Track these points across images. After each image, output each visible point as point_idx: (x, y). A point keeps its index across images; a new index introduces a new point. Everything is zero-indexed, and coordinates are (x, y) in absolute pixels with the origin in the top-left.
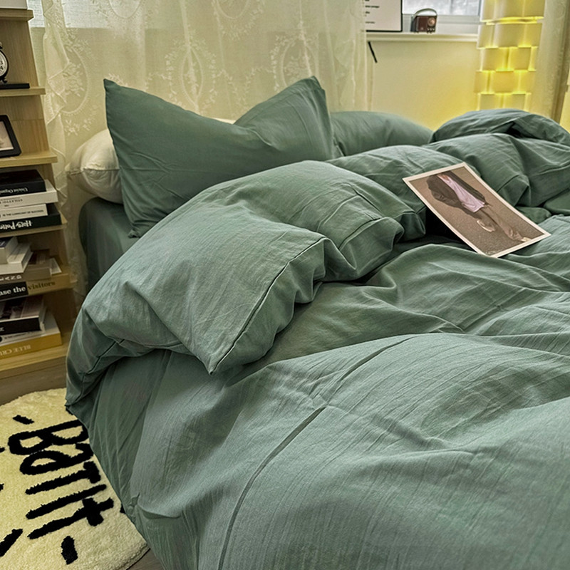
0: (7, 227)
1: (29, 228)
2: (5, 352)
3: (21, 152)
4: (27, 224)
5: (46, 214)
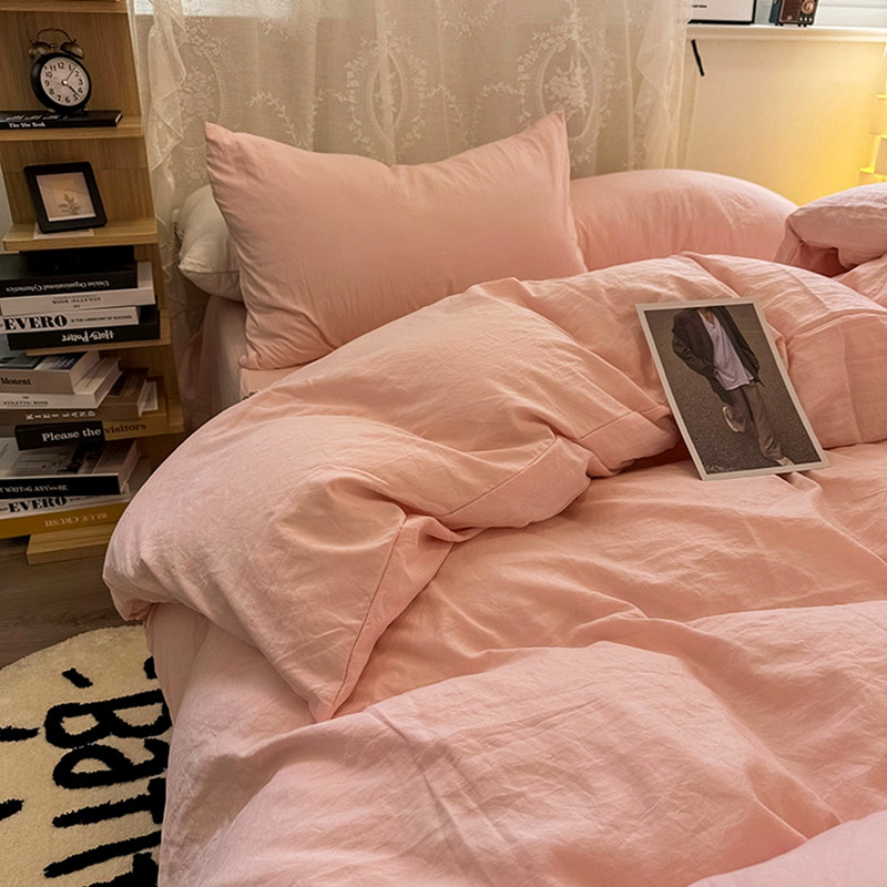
0: (76, 338)
1: (110, 341)
3: (106, 221)
4: (108, 335)
5: (137, 323)
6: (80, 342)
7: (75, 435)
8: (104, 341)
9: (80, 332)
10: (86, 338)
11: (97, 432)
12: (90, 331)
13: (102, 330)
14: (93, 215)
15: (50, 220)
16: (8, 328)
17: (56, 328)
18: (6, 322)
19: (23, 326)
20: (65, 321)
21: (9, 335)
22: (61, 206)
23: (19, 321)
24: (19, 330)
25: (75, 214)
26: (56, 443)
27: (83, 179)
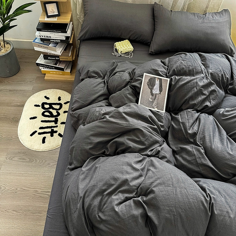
0: (53, 41)
1: (60, 42)
2: (55, 73)
3: (60, 15)
4: (59, 41)
5: (65, 39)
6: (54, 41)
7: (54, 58)
8: (58, 42)
9: (54, 40)
10: (55, 41)
11: (59, 58)
12: (56, 40)
13: (58, 40)
14: (58, 14)
15: (49, 15)
16: (40, 37)
17: (49, 38)
18: (40, 36)
19: (43, 37)
20: (51, 37)
21: (40, 38)
22: (51, 11)
23: (42, 36)
24: (42, 38)
25: (54, 13)
26: (51, 59)
27: (56, 5)
